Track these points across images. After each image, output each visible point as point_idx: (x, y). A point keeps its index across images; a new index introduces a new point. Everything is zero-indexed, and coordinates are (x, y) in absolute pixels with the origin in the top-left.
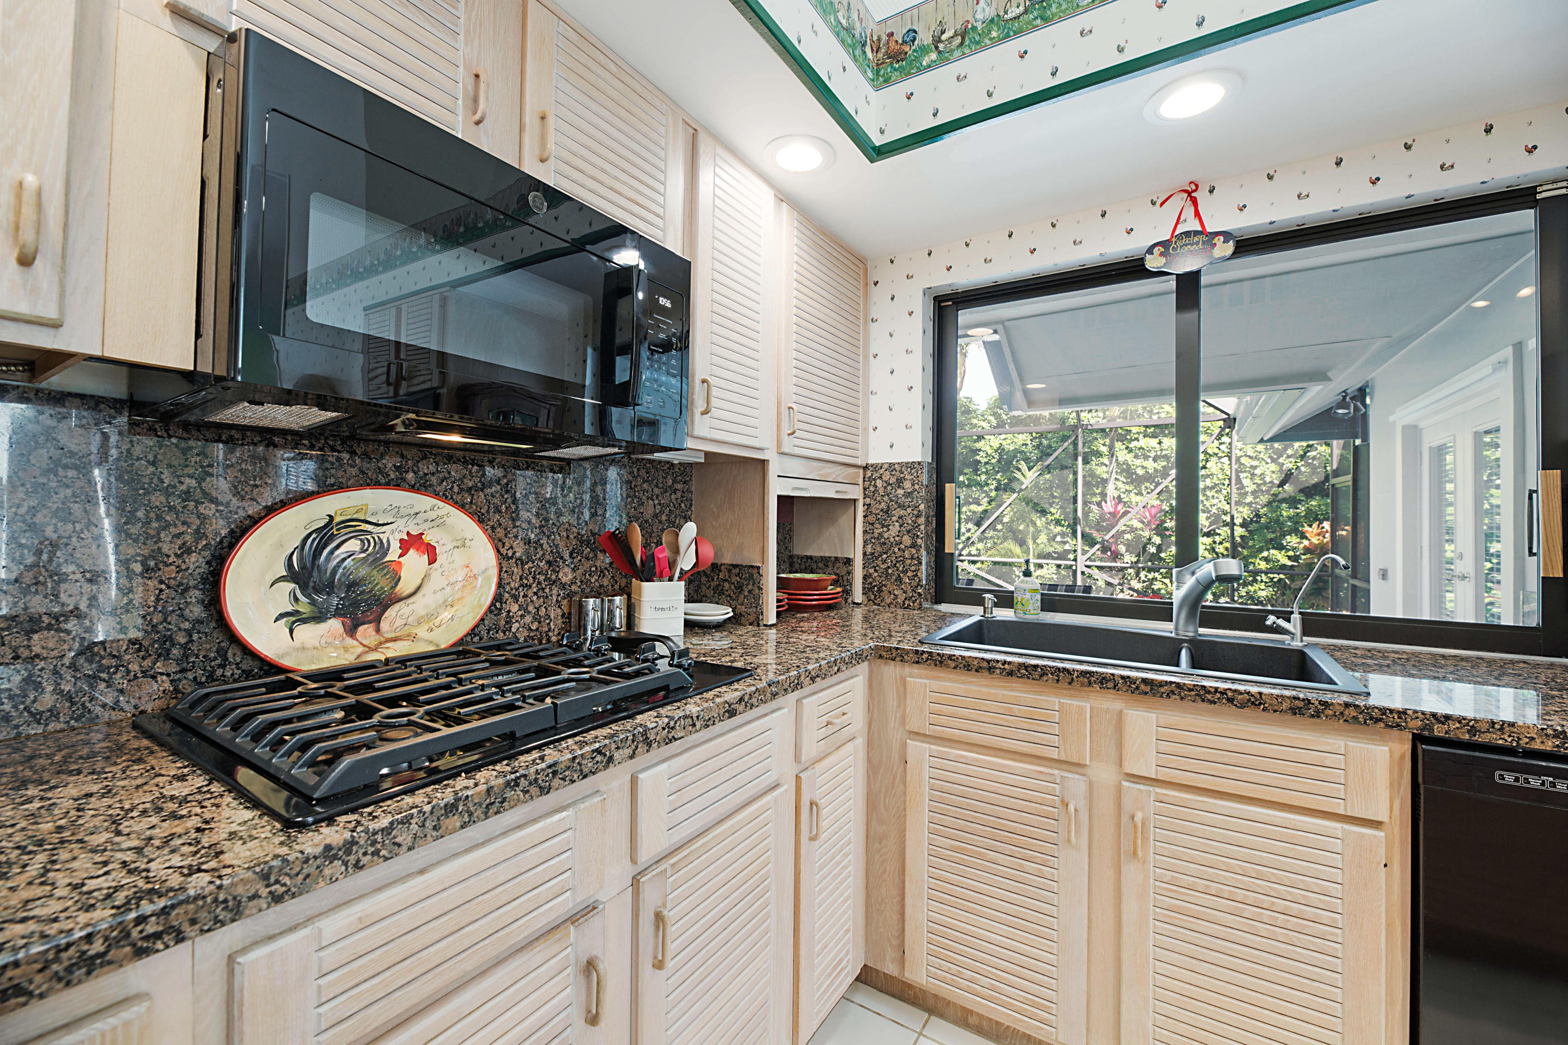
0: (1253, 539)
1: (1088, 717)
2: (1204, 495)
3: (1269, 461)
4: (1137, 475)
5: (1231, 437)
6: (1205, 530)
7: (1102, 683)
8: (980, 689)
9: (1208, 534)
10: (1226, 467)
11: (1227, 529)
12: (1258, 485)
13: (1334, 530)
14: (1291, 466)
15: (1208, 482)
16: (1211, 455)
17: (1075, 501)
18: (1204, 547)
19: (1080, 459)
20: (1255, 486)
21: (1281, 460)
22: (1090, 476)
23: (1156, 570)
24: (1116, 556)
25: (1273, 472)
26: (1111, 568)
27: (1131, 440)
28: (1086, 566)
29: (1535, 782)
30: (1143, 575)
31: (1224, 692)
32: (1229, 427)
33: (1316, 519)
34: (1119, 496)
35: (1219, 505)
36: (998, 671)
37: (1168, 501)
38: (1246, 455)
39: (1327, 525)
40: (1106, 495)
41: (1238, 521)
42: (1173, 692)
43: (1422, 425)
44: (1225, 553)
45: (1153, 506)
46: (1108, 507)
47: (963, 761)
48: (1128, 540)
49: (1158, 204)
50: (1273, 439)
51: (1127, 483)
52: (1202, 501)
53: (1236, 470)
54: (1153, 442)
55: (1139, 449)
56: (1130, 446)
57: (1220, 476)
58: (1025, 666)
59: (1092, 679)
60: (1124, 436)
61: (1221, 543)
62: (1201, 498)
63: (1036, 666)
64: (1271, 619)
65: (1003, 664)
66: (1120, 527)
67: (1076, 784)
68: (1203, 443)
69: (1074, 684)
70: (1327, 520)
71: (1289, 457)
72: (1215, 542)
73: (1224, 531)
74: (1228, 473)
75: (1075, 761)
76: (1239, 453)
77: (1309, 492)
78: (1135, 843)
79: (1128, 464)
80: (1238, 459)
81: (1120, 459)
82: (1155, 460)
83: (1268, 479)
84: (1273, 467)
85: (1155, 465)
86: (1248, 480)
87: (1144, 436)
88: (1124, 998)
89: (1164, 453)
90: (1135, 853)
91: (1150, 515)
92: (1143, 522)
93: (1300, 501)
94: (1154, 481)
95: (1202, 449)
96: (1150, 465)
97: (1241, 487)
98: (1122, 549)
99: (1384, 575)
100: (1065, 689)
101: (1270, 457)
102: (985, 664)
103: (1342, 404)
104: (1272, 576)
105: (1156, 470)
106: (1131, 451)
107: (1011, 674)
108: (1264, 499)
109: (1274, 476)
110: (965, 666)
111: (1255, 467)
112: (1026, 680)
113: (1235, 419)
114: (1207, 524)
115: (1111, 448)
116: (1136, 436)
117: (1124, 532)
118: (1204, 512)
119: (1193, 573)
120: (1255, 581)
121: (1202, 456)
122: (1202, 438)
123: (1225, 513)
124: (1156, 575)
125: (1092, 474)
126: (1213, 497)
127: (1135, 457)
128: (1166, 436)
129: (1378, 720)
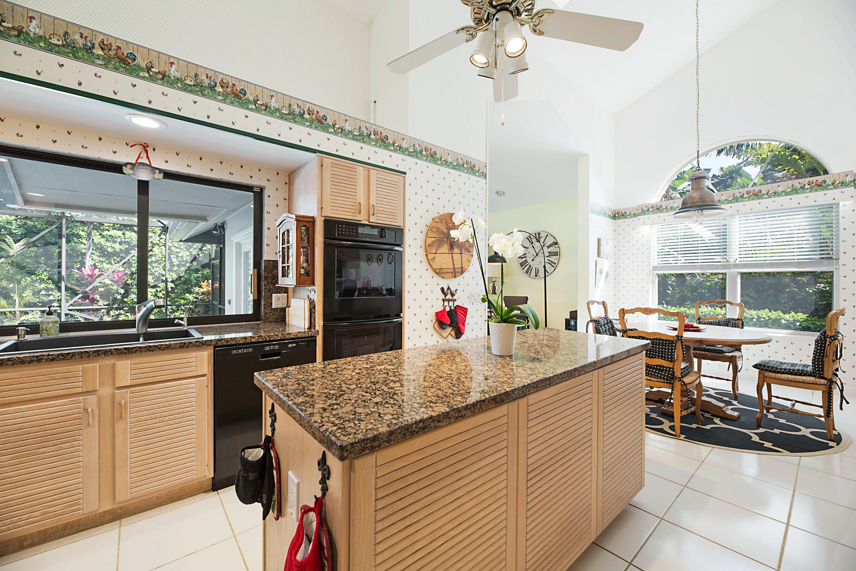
0: (178, 289)
1: (98, 370)
2: (151, 266)
3: (185, 250)
4: (108, 252)
5: (166, 236)
6: (152, 285)
7: (105, 353)
8: (31, 372)
9: (153, 287)
10: (164, 251)
11: (164, 284)
12: (180, 262)
13: (213, 284)
14: (195, 253)
15: (153, 259)
16: (155, 244)
17: (60, 267)
18: (151, 294)
19: (64, 240)
20: (178, 262)
21: (191, 250)
22: (71, 250)
23: (122, 309)
24: (93, 301)
25: (187, 256)
26: (88, 310)
27: (103, 230)
28: (69, 310)
29: (240, 351)
30: (112, 313)
31: (157, 346)
32: (165, 231)
33: (206, 279)
34: (95, 264)
35: (160, 271)
36: (44, 360)
37: (129, 268)
38: (174, 246)
39: (210, 281)
40: (85, 263)
41: (169, 280)
42: (137, 350)
43: (242, 243)
44: (163, 296)
45: (119, 271)
46: (87, 270)
47: (20, 411)
48: (101, 291)
49: (130, 145)
50: (186, 241)
51: (101, 256)
52: (150, 269)
53: (169, 253)
54: (120, 233)
55: (110, 236)
56: (103, 234)
57: (160, 256)
58: (62, 355)
59: (100, 353)
60: (99, 227)
61: (160, 291)
62: (149, 267)
63: (68, 354)
64: (177, 321)
65: (47, 356)
66: (96, 284)
67: (92, 399)
68: (151, 237)
69: (91, 357)
70: (210, 279)
71: (194, 249)
72: (157, 291)
73: (162, 285)
74: (164, 254)
75: (91, 390)
76: (171, 245)
77: (204, 266)
78: (121, 412)
79: (101, 245)
80: (170, 248)
81: (95, 241)
82: (120, 244)
83: (185, 259)
84: (187, 253)
85: (121, 247)
86: (175, 259)
87: (113, 229)
88: (117, 476)
89: (126, 240)
90: (121, 417)
91: (118, 276)
92: (113, 281)
93: (199, 271)
94: (119, 256)
95: (149, 241)
96: (117, 247)
97: (171, 263)
98: (97, 297)
99: (230, 302)
100: (87, 360)
101: (186, 248)
102: (35, 358)
103: (215, 229)
104: (186, 307)
105: (121, 250)
106: (103, 237)
107: (53, 360)
108: (183, 269)
109: (188, 258)
110: (20, 362)
111: (179, 253)
112: (63, 361)
113: (168, 228)
114: (153, 281)
115: (89, 235)
116: (107, 228)
117: (98, 287)
118: (151, 275)
119: (145, 306)
120: (178, 310)
121: (150, 245)
122: (150, 234)
123: (163, 276)
124: (121, 311)
125: (73, 250)
126: (156, 267)
127: (106, 241)
128: (127, 230)
129: (205, 344)
